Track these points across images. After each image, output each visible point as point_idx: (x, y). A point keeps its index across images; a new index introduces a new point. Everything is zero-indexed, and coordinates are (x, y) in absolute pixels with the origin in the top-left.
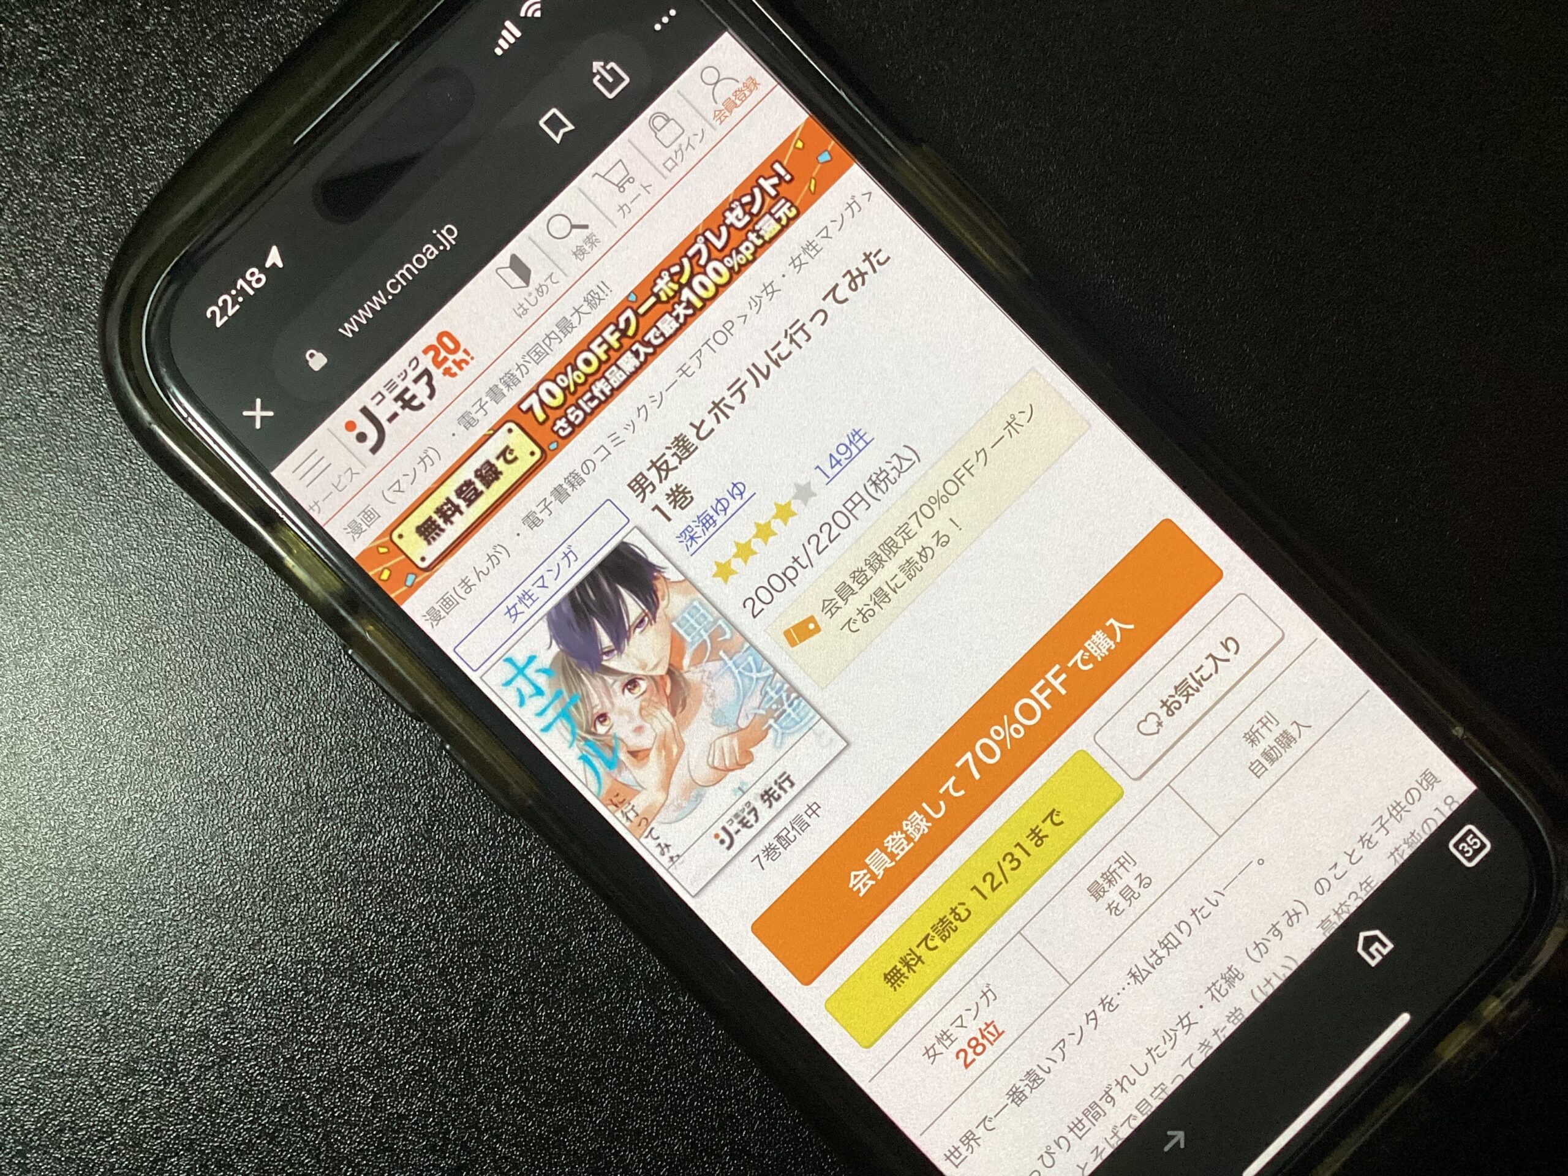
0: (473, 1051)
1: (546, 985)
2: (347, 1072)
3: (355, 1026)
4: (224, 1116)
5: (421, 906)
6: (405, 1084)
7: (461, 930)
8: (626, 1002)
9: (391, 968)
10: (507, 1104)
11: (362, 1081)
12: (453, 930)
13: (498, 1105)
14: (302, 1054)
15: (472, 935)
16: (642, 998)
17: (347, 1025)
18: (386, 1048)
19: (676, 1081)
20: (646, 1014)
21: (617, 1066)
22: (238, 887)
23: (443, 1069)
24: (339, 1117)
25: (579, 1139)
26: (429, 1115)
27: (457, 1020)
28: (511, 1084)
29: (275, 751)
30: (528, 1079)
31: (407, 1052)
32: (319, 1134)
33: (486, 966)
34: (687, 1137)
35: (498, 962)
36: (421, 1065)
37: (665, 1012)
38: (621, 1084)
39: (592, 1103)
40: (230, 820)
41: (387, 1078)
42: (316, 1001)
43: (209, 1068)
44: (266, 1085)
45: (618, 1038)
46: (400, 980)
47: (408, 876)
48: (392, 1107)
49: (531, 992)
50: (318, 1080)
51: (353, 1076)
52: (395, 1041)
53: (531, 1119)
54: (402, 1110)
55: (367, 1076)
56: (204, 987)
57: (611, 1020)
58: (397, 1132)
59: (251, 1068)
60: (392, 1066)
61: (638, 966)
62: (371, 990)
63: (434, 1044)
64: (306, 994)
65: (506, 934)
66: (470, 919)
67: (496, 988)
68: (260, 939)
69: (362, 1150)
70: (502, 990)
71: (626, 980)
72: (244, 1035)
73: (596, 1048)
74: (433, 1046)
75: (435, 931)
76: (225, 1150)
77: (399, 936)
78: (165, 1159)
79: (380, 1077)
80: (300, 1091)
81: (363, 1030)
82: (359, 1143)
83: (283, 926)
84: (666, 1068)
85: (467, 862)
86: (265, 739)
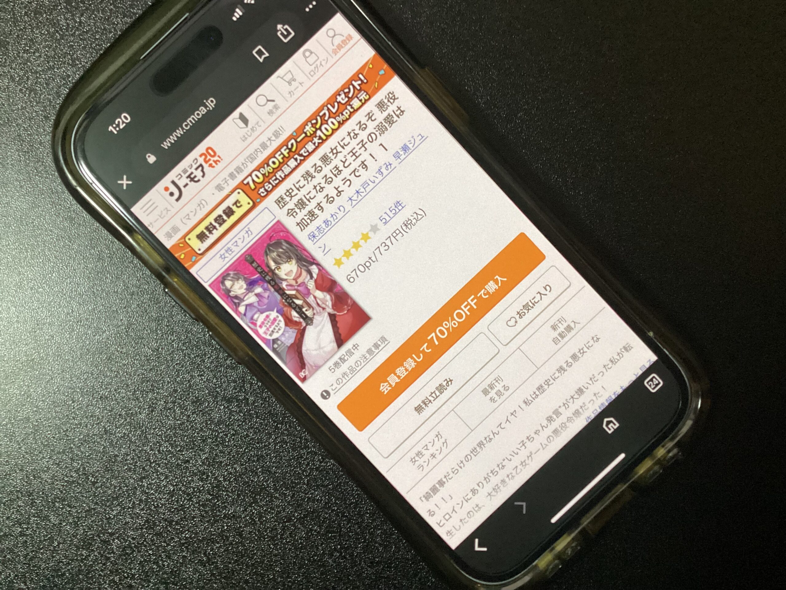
0: (148, 428)
1: (181, 399)
2: (92, 436)
3: (95, 416)
4: (37, 455)
5: (124, 365)
6: (117, 442)
7: (142, 375)
8: (216, 407)
9: (110, 391)
10: (163, 451)
11: (99, 440)
12: (139, 375)
13: (159, 451)
14: (72, 429)
15: (147, 378)
16: (223, 405)
17: (91, 416)
18: (109, 426)
19: (238, 441)
20: (225, 412)
21: (212, 434)
22: (41, 355)
23: (134, 435)
24: (88, 456)
25: (195, 466)
26: (128, 455)
27: (140, 414)
28: (165, 441)
29: (57, 295)
30: (172, 439)
31: (118, 428)
32: (79, 463)
33: (153, 390)
34: (242, 465)
35: (159, 389)
36: (124, 433)
37: (234, 411)
38: (214, 442)
39: (200, 450)
40: (38, 325)
41: (109, 439)
42: (77, 405)
43: (29, 435)
44: (56, 442)
45: (212, 422)
46: (115, 396)
47: (118, 351)
48: (112, 452)
49: (174, 402)
50: (79, 440)
51: (94, 438)
52: (113, 423)
53: (173, 457)
54: (116, 453)
55: (101, 438)
56: (27, 399)
57: (209, 414)
58: (114, 462)
59: (49, 434)
60: (111, 434)
61: (221, 391)
62: (102, 401)
63: (130, 424)
64: (73, 402)
65: (163, 377)
66: (146, 370)
67: (158, 400)
68: (52, 378)
69: (98, 471)
70: (160, 401)
71: (216, 397)
72: (45, 420)
73: (203, 426)
74: (130, 425)
75: (130, 375)
76: (37, 470)
77: (114, 377)
78: (10, 475)
79: (106, 439)
80: (70, 444)
81: (98, 418)
82: (98, 467)
83: (62, 372)
84: (233, 435)
85: (144, 345)
86: (53, 289)
